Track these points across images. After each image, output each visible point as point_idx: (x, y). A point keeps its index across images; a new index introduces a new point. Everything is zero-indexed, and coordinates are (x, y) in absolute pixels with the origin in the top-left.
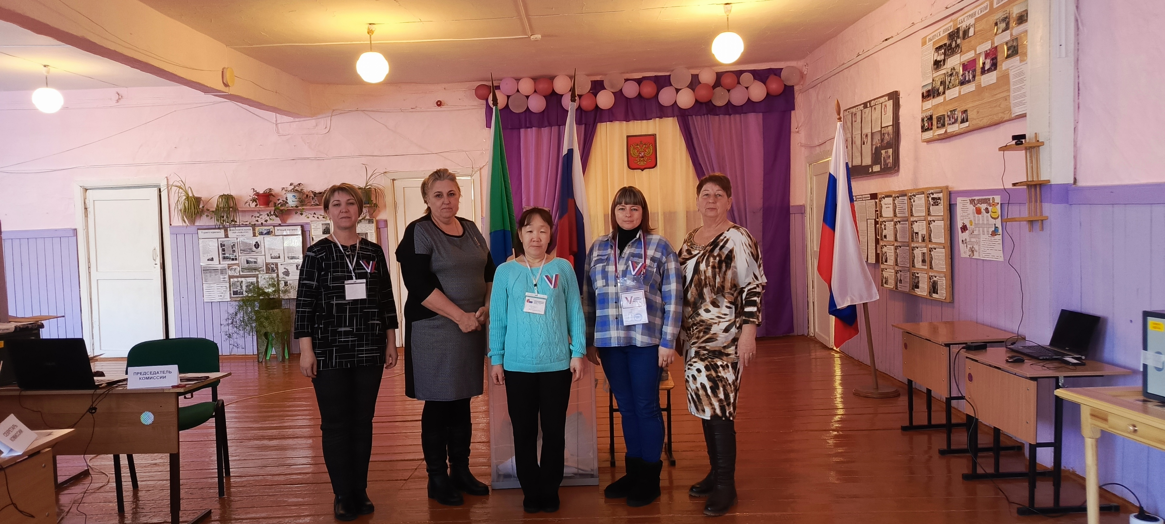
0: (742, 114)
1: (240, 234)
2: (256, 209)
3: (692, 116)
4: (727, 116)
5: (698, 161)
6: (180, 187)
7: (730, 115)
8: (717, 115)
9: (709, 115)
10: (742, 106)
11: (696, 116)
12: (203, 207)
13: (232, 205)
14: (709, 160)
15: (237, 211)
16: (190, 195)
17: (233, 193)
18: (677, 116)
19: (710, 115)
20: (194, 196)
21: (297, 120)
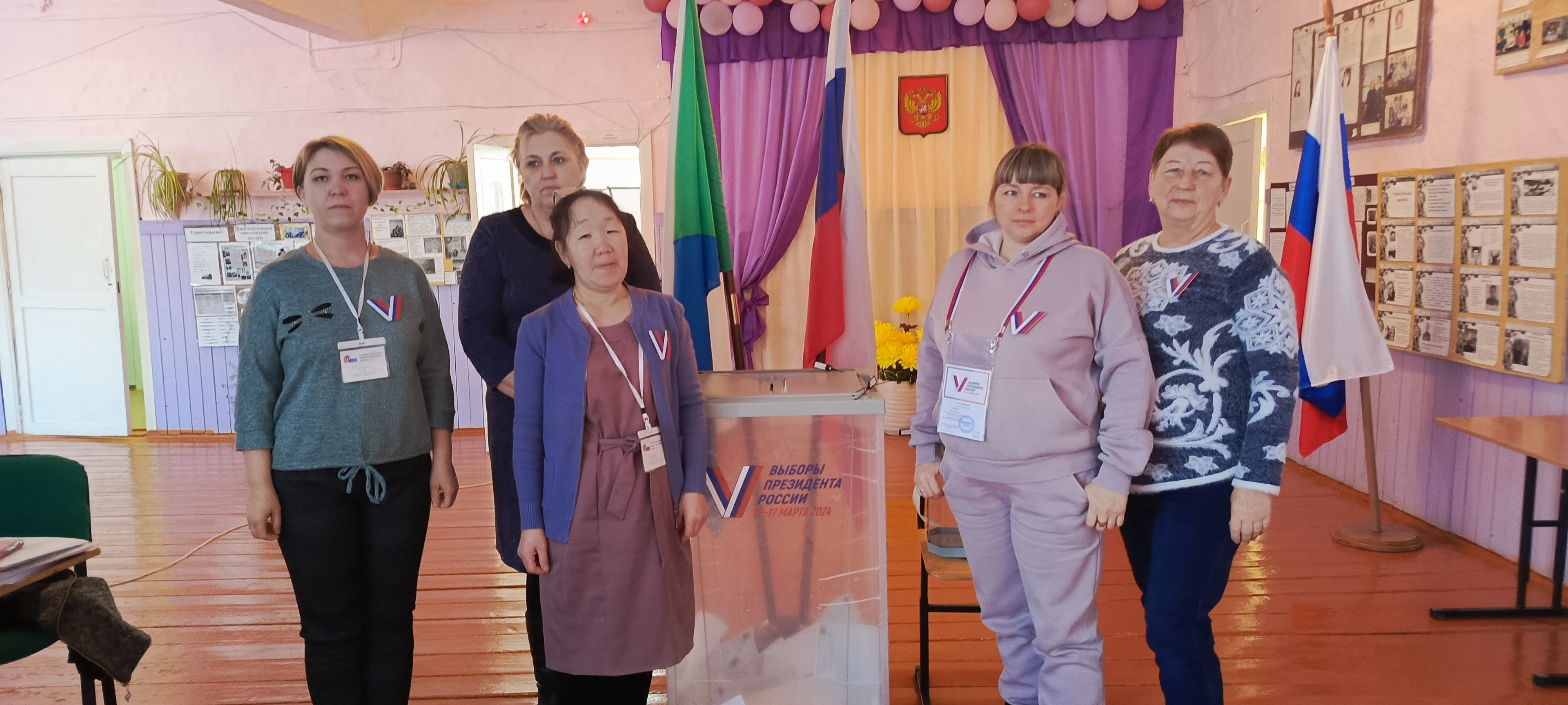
0: (1094, 43)
1: (255, 236)
2: (277, 195)
3: (1009, 43)
4: (1069, 46)
5: (1019, 121)
6: (151, 157)
7: (1074, 42)
8: (1052, 43)
9: (1039, 43)
10: (1095, 27)
11: (1016, 43)
12: (191, 190)
13: (239, 187)
14: (1036, 118)
15: (247, 197)
16: (169, 169)
17: (241, 168)
18: (985, 44)
19: (1041, 42)
20: (174, 171)
21: (344, 44)
